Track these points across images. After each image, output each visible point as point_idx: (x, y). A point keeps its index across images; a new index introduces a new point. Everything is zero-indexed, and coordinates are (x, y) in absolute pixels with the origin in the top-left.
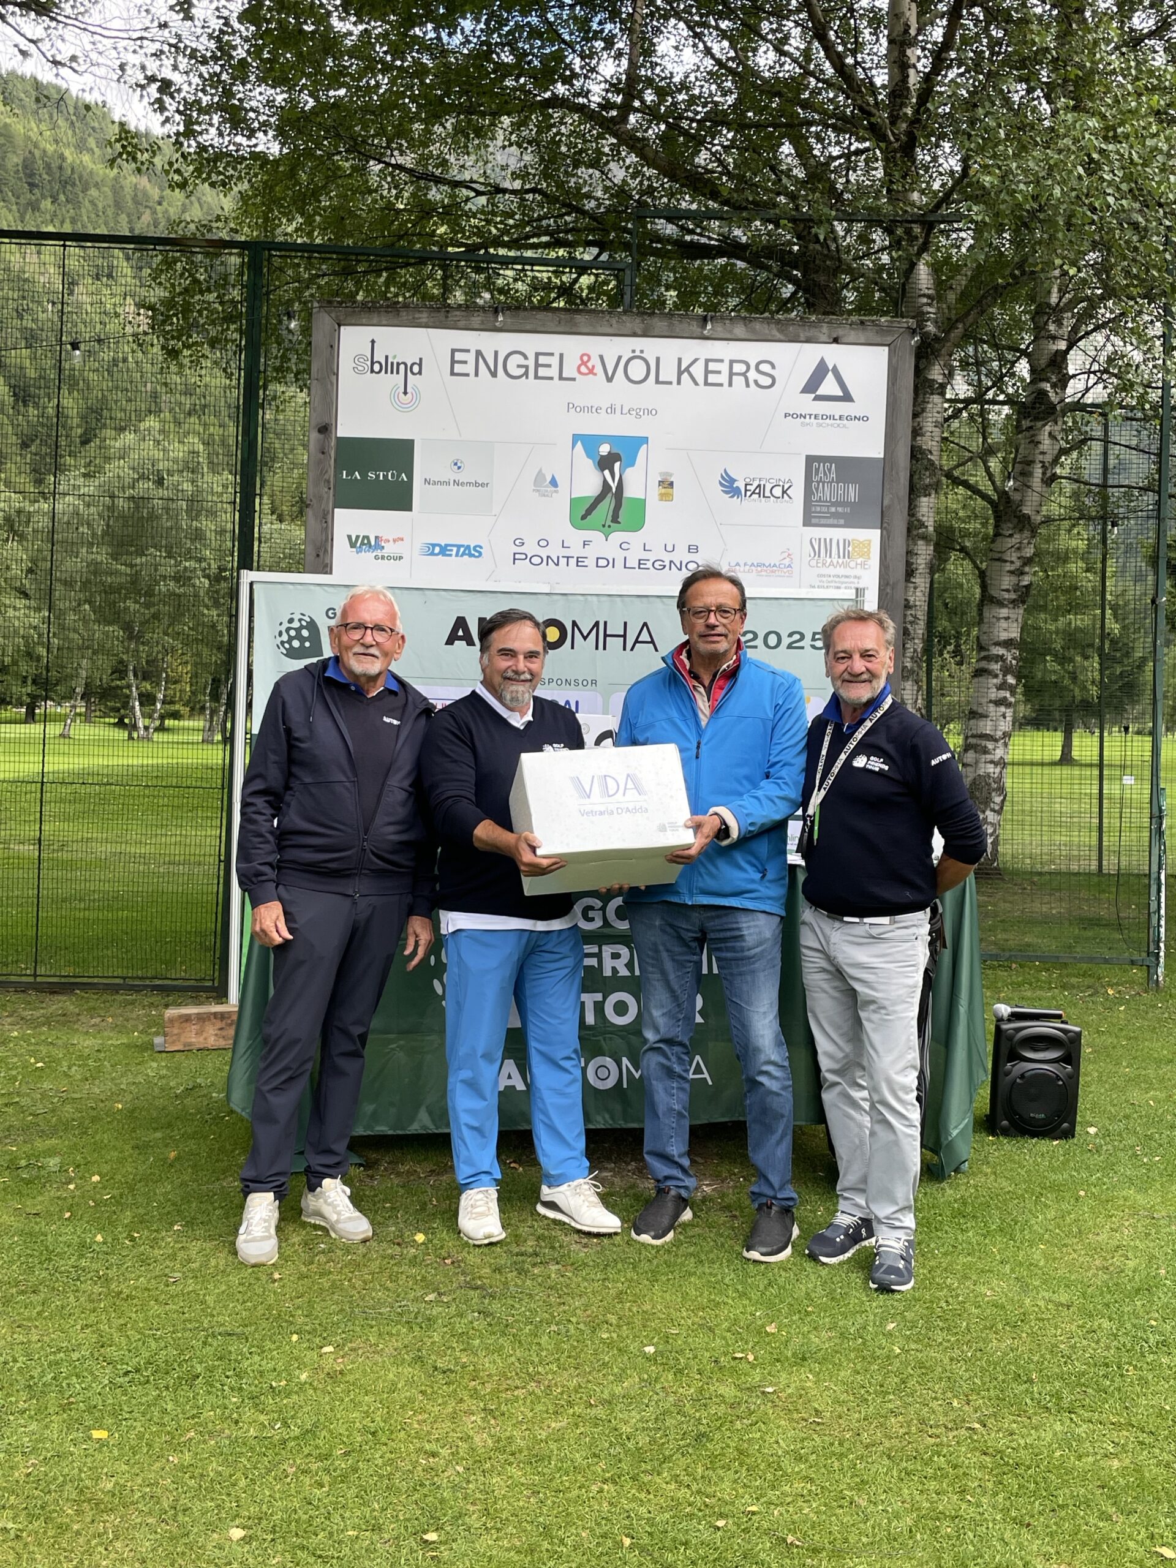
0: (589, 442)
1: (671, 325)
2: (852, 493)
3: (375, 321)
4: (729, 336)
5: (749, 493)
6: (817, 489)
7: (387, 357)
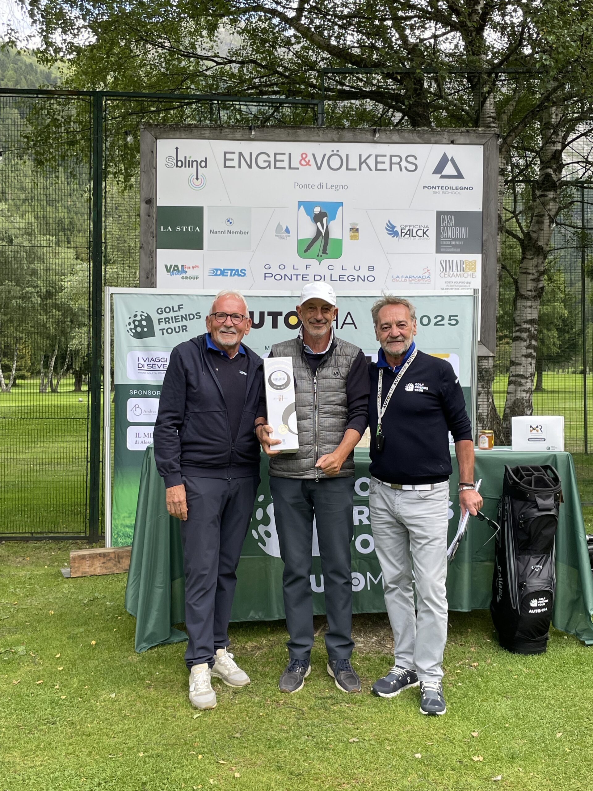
0: (308, 206)
1: (355, 135)
2: (464, 232)
3: (178, 136)
4: (389, 141)
5: (403, 234)
6: (444, 231)
7: (185, 157)
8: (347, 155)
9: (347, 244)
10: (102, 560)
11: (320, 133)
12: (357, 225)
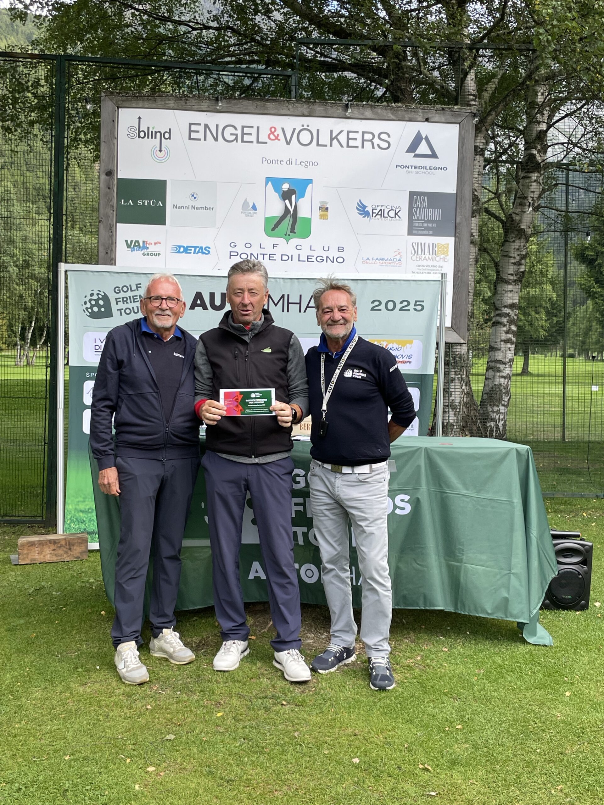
0: (276, 182)
1: (326, 110)
2: (437, 214)
3: (140, 105)
4: (362, 117)
5: (374, 215)
6: (416, 212)
7: (148, 128)
8: (318, 131)
9: (316, 223)
10: (53, 547)
11: (290, 106)
12: (327, 203)
